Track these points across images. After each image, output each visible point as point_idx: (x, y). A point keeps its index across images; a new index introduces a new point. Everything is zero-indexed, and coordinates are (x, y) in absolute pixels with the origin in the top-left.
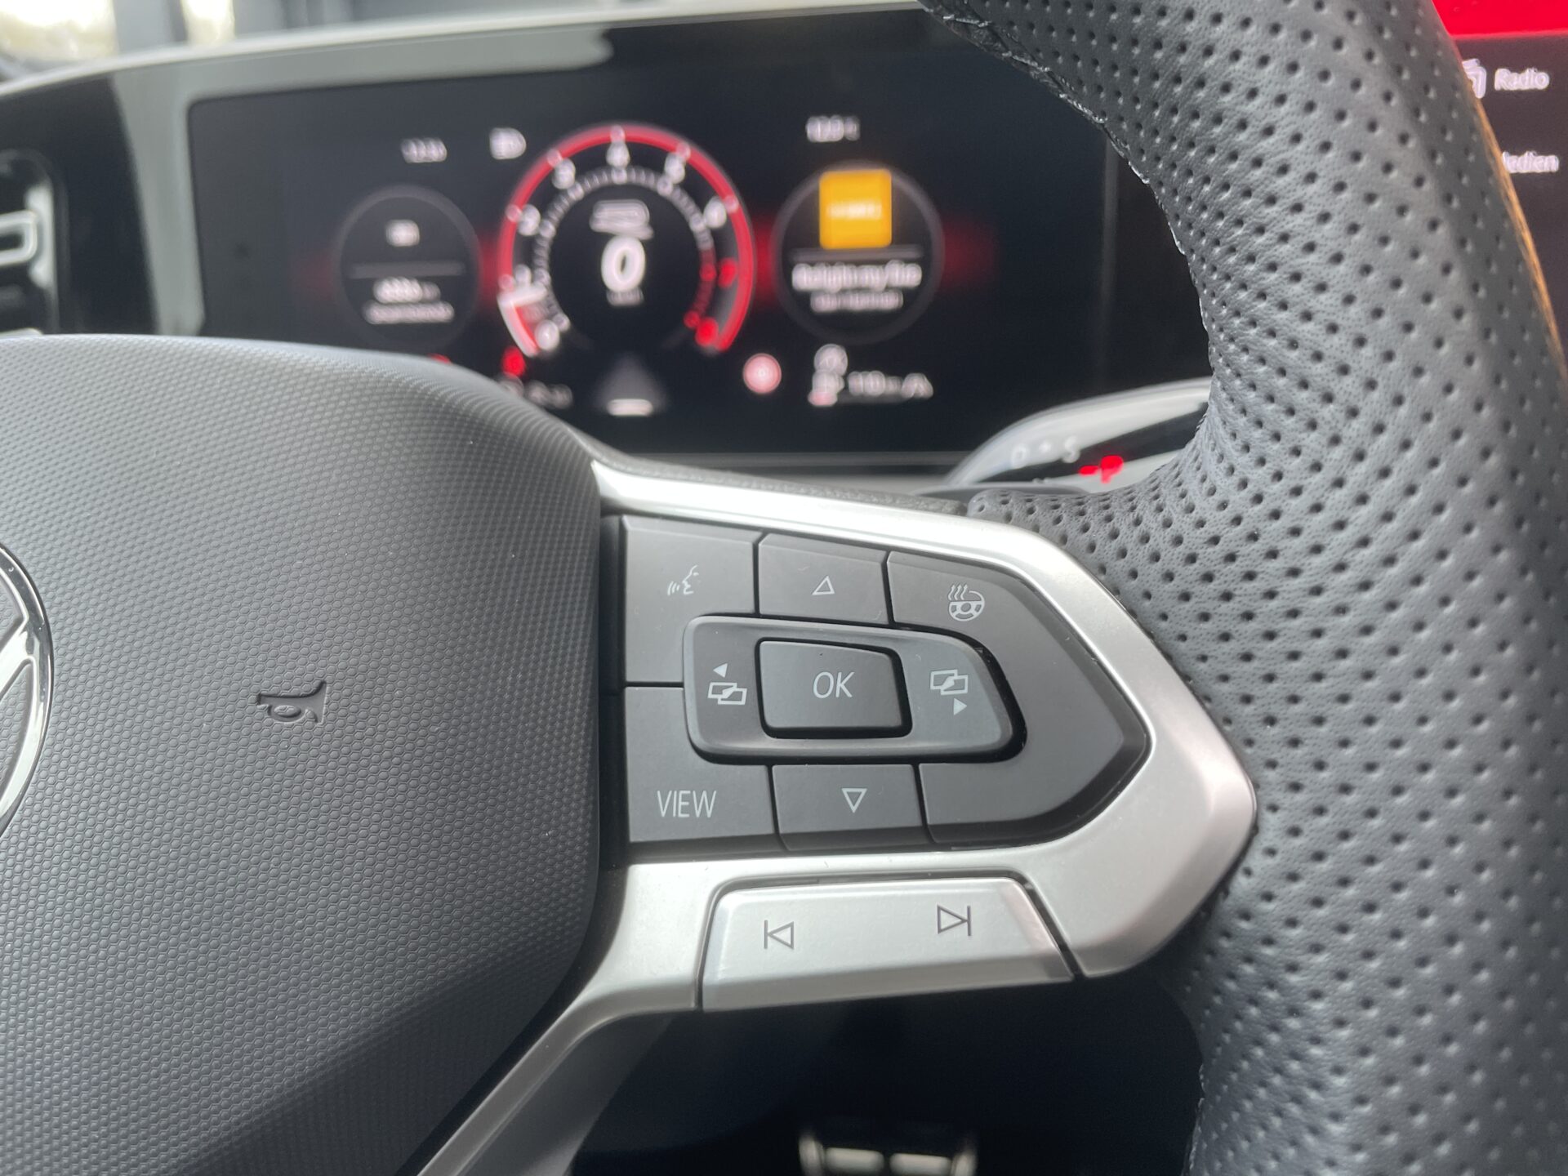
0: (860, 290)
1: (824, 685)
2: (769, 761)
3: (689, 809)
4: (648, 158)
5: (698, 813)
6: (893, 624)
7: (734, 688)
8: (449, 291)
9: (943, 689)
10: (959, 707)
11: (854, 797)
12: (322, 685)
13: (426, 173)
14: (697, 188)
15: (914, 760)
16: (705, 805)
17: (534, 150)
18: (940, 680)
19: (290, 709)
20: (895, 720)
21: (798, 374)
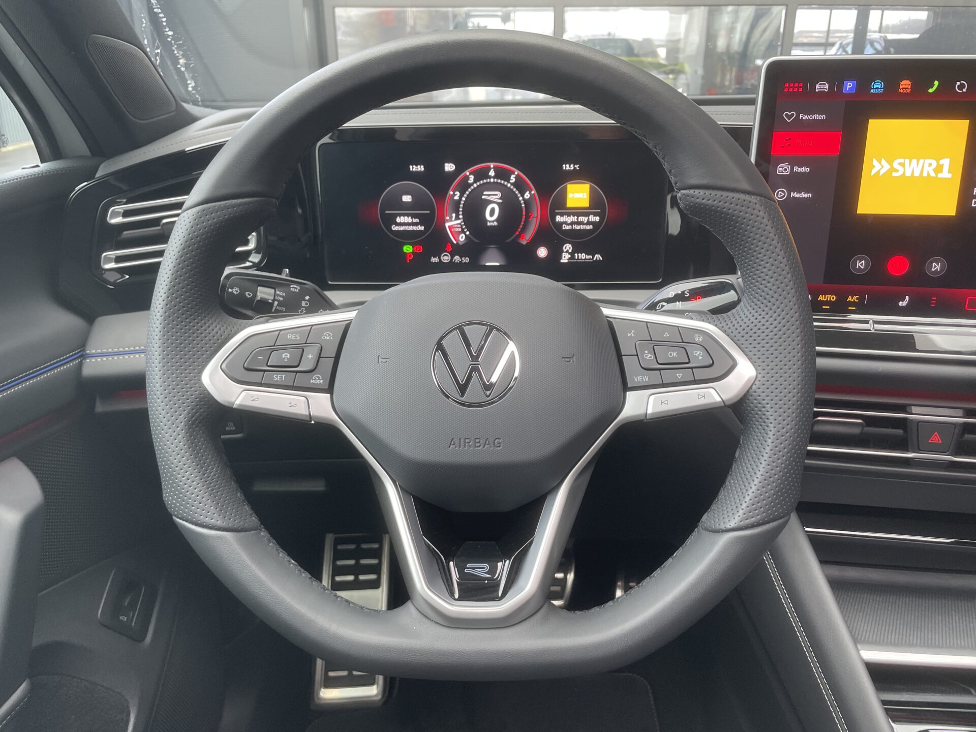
0: (579, 223)
1: (671, 354)
2: (660, 370)
3: (643, 380)
4: (503, 174)
5: (644, 380)
6: (683, 342)
7: (650, 355)
8: (423, 220)
9: (697, 355)
10: (700, 358)
11: (679, 376)
12: (574, 355)
13: (416, 177)
14: (520, 186)
15: (692, 368)
16: (646, 379)
17: (459, 170)
18: (696, 353)
19: (568, 360)
20: (688, 361)
21: (555, 252)
